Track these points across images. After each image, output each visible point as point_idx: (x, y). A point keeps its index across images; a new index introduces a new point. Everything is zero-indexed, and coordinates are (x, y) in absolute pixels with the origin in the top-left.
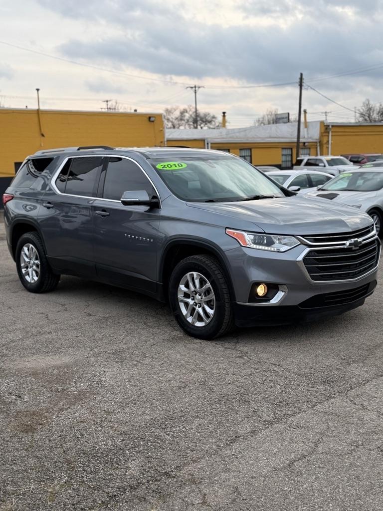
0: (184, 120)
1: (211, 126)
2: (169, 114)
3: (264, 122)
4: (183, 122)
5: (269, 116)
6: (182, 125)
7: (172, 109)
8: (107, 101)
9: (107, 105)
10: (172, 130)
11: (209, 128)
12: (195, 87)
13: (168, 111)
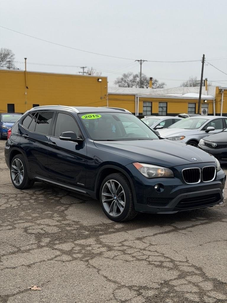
0: (136, 82)
1: (154, 87)
2: (126, 78)
3: (187, 85)
4: (135, 83)
5: (191, 82)
6: (134, 85)
7: (128, 74)
8: (83, 68)
9: (83, 70)
10: (128, 88)
12: (141, 61)
13: (125, 76)
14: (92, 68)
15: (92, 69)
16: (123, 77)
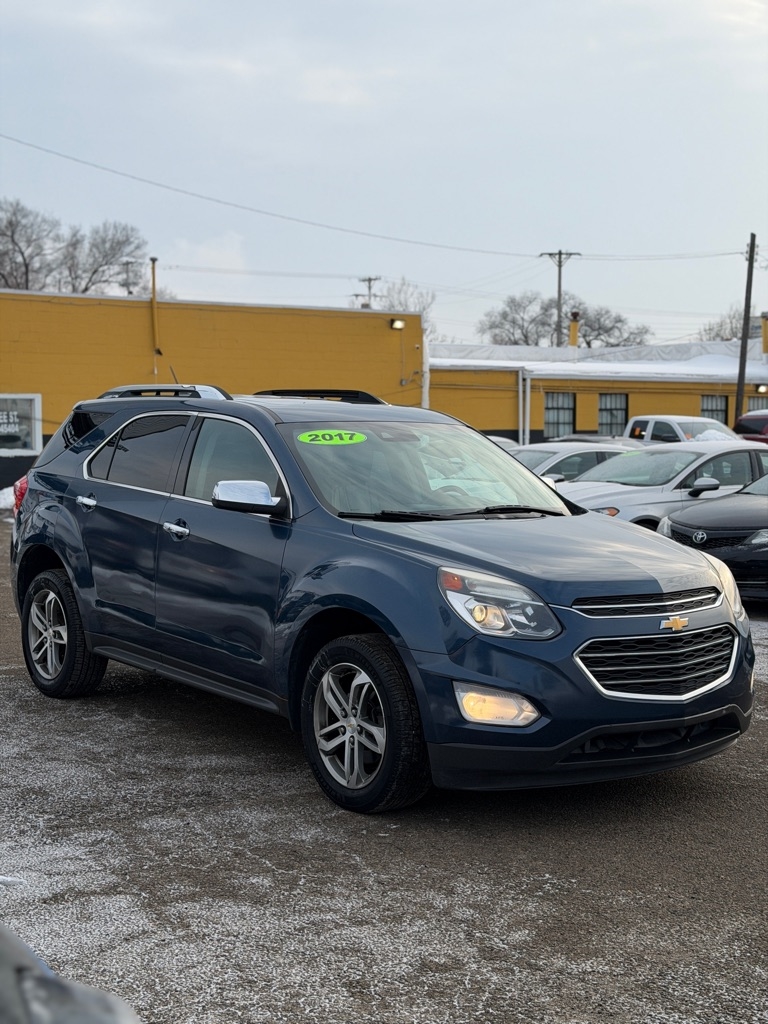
0: (549, 325)
1: (612, 341)
2: (516, 311)
3: (722, 333)
4: (547, 328)
6: (544, 336)
7: (523, 298)
8: (370, 280)
9: (370, 288)
10: (522, 349)
11: (609, 345)
12: (560, 253)
13: (515, 304)
14: (403, 279)
15: (403, 284)
16: (508, 309)
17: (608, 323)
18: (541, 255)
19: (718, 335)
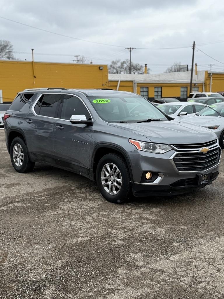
0: (124, 68)
1: (140, 72)
2: (114, 65)
3: (172, 70)
4: (123, 69)
5: (175, 67)
6: (122, 71)
7: (116, 61)
8: (77, 56)
9: (77, 58)
10: (116, 74)
11: (139, 73)
12: (130, 48)
13: (114, 63)
14: (83, 56)
16: (112, 64)
17: (139, 68)
18: (126, 49)
19: (171, 70)
